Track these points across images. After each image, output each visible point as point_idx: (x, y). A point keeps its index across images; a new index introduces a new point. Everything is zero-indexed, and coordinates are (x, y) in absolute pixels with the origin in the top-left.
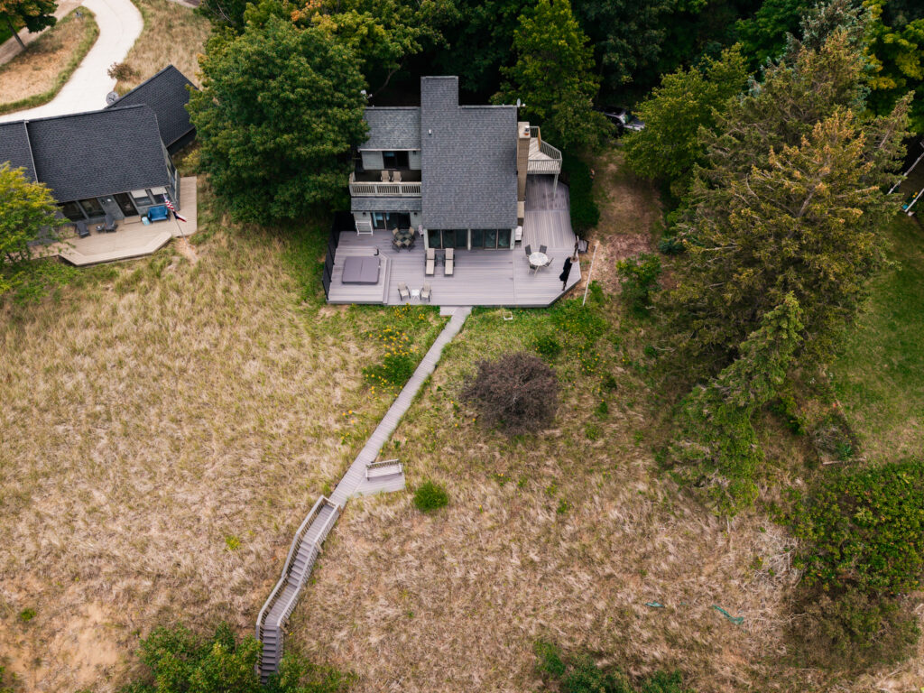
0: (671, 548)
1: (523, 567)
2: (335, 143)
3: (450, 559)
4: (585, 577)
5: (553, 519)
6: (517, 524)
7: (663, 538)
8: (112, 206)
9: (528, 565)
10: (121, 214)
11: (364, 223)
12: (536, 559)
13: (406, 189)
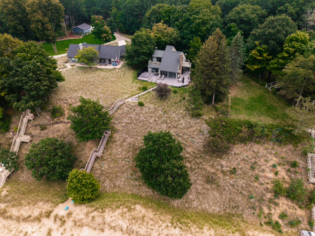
0: (183, 123)
1: (154, 121)
2: (147, 51)
3: (141, 116)
4: (165, 125)
5: (162, 113)
6: (155, 113)
7: (182, 121)
8: (107, 61)
9: (155, 121)
10: (108, 63)
11: (150, 70)
12: (157, 120)
13: (158, 64)
